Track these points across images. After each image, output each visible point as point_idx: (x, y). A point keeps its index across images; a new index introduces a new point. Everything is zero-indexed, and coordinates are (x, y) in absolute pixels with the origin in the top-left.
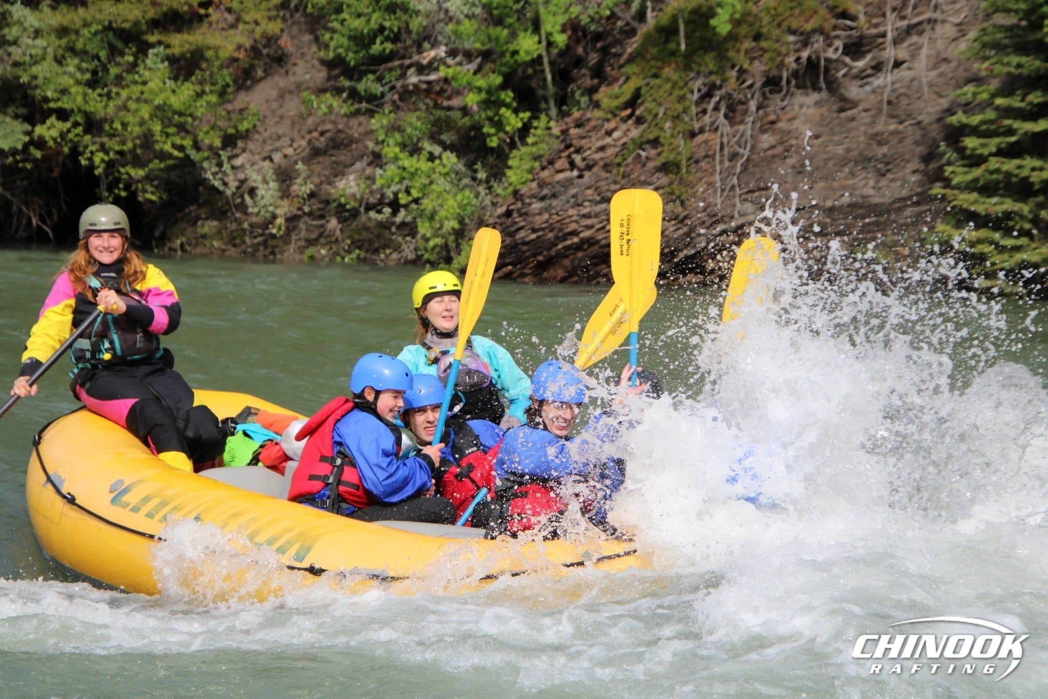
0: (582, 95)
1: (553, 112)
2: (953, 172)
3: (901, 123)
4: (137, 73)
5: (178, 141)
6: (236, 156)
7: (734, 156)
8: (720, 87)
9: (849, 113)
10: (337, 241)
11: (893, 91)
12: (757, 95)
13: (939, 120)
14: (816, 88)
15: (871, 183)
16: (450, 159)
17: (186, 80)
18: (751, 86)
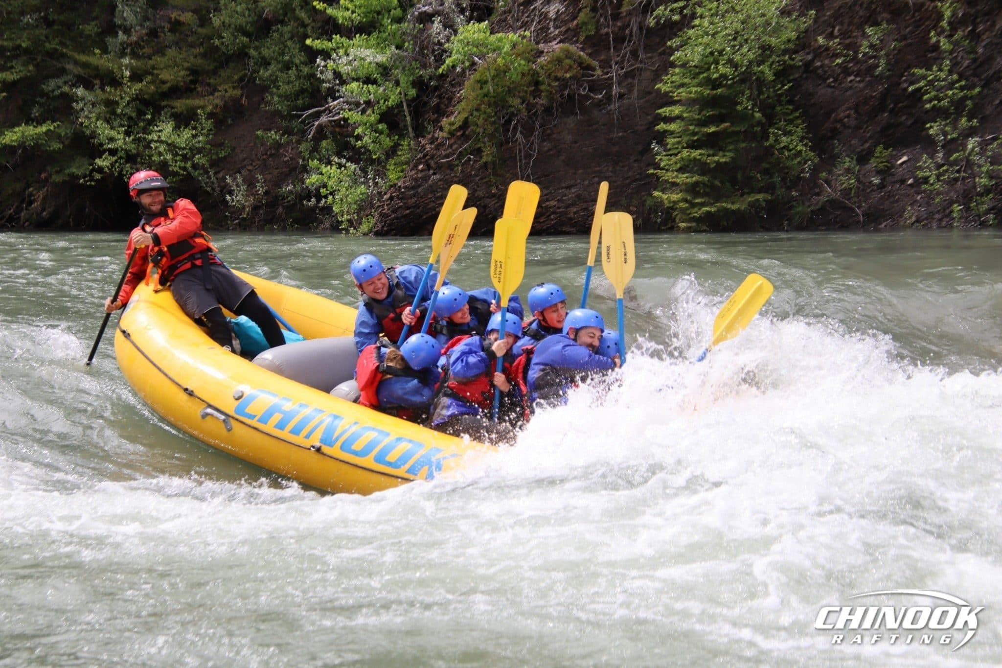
0: (429, 124)
1: (412, 135)
2: (661, 159)
3: (625, 132)
4: (156, 125)
5: (183, 164)
6: (219, 172)
7: (528, 156)
8: (517, 115)
9: (594, 127)
10: (283, 220)
11: (619, 112)
12: (539, 118)
13: (648, 129)
14: (573, 113)
15: (610, 169)
16: (352, 166)
17: (185, 128)
18: (535, 114)
